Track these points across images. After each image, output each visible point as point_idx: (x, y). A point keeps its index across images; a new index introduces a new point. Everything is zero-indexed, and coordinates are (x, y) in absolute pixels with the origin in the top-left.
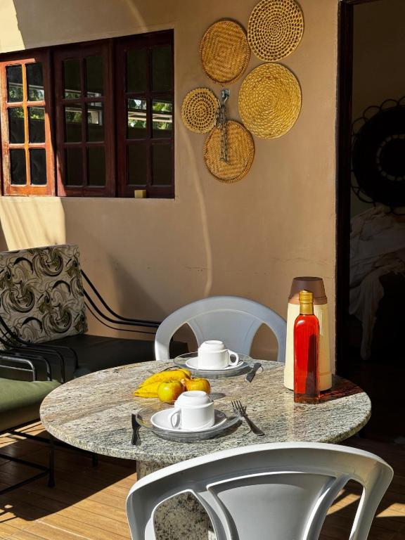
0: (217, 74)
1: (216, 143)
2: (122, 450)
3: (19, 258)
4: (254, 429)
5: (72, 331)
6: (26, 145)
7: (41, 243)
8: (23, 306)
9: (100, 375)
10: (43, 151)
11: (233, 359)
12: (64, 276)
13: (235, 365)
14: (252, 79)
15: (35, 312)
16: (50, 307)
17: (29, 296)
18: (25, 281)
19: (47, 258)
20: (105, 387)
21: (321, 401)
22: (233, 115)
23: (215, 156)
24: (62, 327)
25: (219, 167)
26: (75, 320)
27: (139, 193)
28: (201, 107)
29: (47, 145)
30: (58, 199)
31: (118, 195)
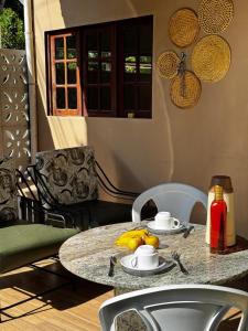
0: (179, 43)
1: (177, 85)
2: (102, 279)
3: (59, 154)
4: (183, 270)
5: (89, 198)
6: (66, 86)
7: (73, 145)
8: (61, 182)
9: (97, 230)
10: (75, 89)
11: (176, 223)
12: (85, 165)
13: (177, 227)
14: (200, 45)
15: (68, 186)
16: (77, 184)
17: (64, 177)
18: (63, 168)
19: (76, 154)
20: (99, 238)
21: (227, 253)
22: (188, 67)
23: (176, 93)
24: (83, 195)
25: (179, 99)
26: (91, 191)
27: (130, 115)
28: (168, 63)
29: (78, 85)
30: (83, 118)
31: (118, 116)
